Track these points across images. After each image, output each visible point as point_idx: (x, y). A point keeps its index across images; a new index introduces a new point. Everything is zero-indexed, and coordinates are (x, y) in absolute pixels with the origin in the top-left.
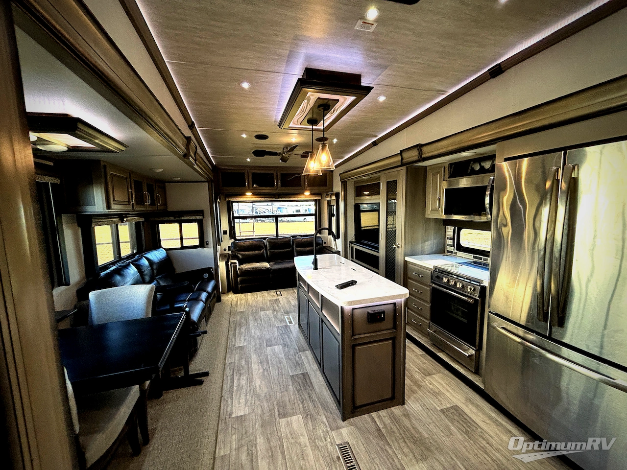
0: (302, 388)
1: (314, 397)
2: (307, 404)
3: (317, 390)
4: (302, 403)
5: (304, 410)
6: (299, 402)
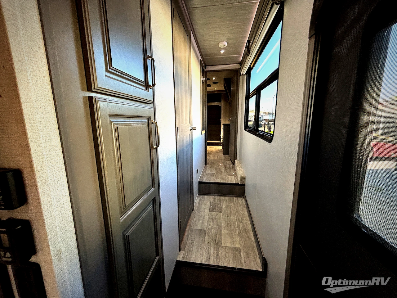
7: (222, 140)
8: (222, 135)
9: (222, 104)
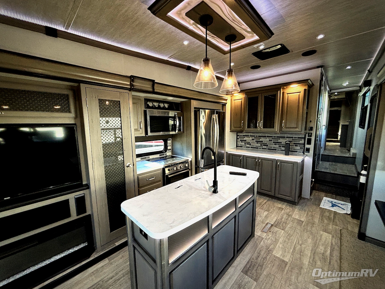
0: (257, 265)
1: (256, 254)
2: (263, 255)
3: (249, 256)
4: (266, 258)
5: (269, 254)
6: (268, 260)
7: (339, 137)
8: (339, 133)
9: (343, 109)
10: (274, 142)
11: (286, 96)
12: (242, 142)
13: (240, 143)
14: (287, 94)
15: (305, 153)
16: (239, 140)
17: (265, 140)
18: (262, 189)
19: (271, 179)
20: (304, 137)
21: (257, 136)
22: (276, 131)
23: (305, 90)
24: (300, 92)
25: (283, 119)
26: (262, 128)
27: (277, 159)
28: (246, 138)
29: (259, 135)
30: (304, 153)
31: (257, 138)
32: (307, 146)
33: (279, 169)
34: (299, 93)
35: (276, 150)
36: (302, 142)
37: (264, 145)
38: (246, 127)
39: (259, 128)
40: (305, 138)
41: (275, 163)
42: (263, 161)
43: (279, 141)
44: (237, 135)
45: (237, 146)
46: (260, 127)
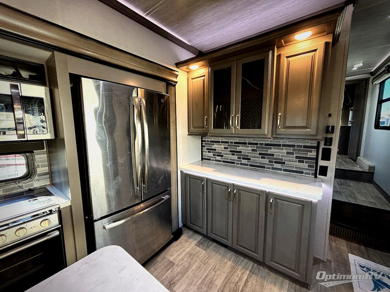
10: (260, 154)
11: (284, 61)
12: (209, 152)
13: (207, 154)
14: (287, 57)
15: (318, 176)
16: (205, 149)
17: (246, 150)
18: (240, 244)
19: (257, 229)
20: (316, 145)
21: (231, 142)
22: (266, 133)
23: (327, 44)
24: (315, 50)
25: (279, 110)
26: (239, 127)
27: (267, 190)
28: (215, 146)
29: (236, 141)
30: (316, 177)
31: (233, 146)
32: (322, 163)
33: (273, 212)
34: (313, 53)
35: (264, 167)
36: (313, 154)
37: (243, 159)
38: (211, 127)
39: (234, 129)
40: (317, 148)
41: (264, 199)
42: (241, 192)
43: (270, 151)
44: (202, 141)
45: (202, 159)
46: (235, 127)
